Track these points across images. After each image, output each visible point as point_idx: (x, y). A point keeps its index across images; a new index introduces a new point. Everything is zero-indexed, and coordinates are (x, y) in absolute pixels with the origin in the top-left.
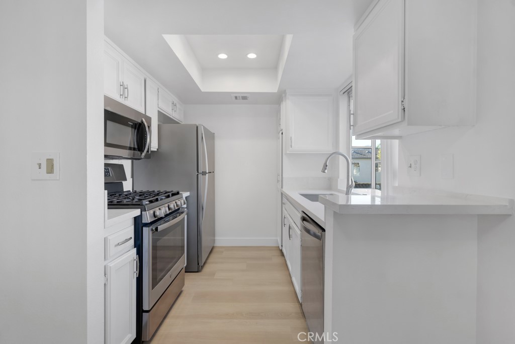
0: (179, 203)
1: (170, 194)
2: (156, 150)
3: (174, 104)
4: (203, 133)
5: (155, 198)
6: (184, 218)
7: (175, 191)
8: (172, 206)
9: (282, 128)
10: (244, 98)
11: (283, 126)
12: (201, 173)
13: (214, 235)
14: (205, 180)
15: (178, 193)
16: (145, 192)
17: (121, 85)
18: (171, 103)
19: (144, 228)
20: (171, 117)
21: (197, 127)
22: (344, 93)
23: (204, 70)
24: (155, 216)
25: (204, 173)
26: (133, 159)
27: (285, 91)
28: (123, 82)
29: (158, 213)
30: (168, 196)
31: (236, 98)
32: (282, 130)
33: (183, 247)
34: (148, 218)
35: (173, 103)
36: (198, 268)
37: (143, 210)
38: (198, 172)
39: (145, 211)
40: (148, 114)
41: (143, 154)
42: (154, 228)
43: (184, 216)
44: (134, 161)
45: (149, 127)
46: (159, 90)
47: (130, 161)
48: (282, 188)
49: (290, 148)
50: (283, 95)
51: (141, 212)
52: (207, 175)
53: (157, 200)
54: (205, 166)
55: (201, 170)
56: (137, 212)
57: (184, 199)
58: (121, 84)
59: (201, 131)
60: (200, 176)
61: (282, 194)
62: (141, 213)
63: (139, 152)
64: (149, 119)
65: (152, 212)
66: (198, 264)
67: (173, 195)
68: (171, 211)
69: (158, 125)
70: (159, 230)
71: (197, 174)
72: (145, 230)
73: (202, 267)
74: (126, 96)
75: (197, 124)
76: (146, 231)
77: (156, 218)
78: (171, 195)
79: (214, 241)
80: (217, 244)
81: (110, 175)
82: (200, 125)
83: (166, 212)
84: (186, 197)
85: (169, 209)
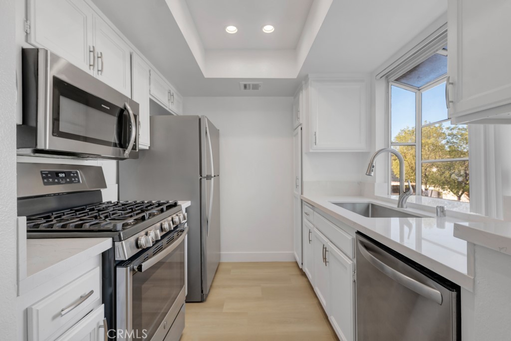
0: (176, 219)
1: (164, 207)
2: (148, 148)
3: (171, 95)
4: (207, 127)
5: (141, 215)
6: (184, 240)
7: (171, 202)
8: (166, 226)
9: (301, 122)
10: (256, 87)
11: (302, 120)
12: (204, 178)
13: (219, 248)
14: (209, 186)
15: (175, 205)
16: (130, 205)
17: (90, 51)
18: (167, 93)
19: (119, 270)
20: (167, 109)
21: (200, 119)
22: (381, 77)
23: (207, 51)
24: (137, 246)
25: (209, 177)
26: (118, 159)
27: (307, 76)
28: (93, 47)
29: (142, 241)
30: (162, 211)
31: (245, 86)
32: (301, 124)
33: (183, 263)
34: (125, 250)
35: (169, 92)
36: (202, 297)
37: (117, 239)
38: (201, 176)
39: (120, 240)
40: (135, 99)
41: (127, 152)
42: (136, 267)
43: (185, 236)
44: (120, 161)
45: (135, 116)
46: (152, 73)
47: (114, 162)
48: (302, 194)
49: (315, 146)
50: (303, 82)
51: (114, 242)
52: (212, 179)
53: (143, 219)
54: (209, 168)
55: (204, 174)
56: (105, 244)
57: (184, 211)
58: (92, 49)
59: (205, 125)
60: (204, 180)
61: (302, 200)
62: (114, 245)
63: (121, 149)
64: (136, 106)
65: (132, 240)
66: (202, 292)
67: (170, 207)
68: (164, 233)
69: (150, 117)
70: (144, 269)
71: (200, 178)
72: (121, 272)
73: (207, 296)
74: (100, 69)
75: (200, 116)
76: (122, 274)
77: (140, 249)
78: (165, 209)
79: (219, 256)
80: (224, 260)
81: (79, 181)
82: (203, 116)
83: (156, 236)
84: (186, 209)
85: (162, 229)
